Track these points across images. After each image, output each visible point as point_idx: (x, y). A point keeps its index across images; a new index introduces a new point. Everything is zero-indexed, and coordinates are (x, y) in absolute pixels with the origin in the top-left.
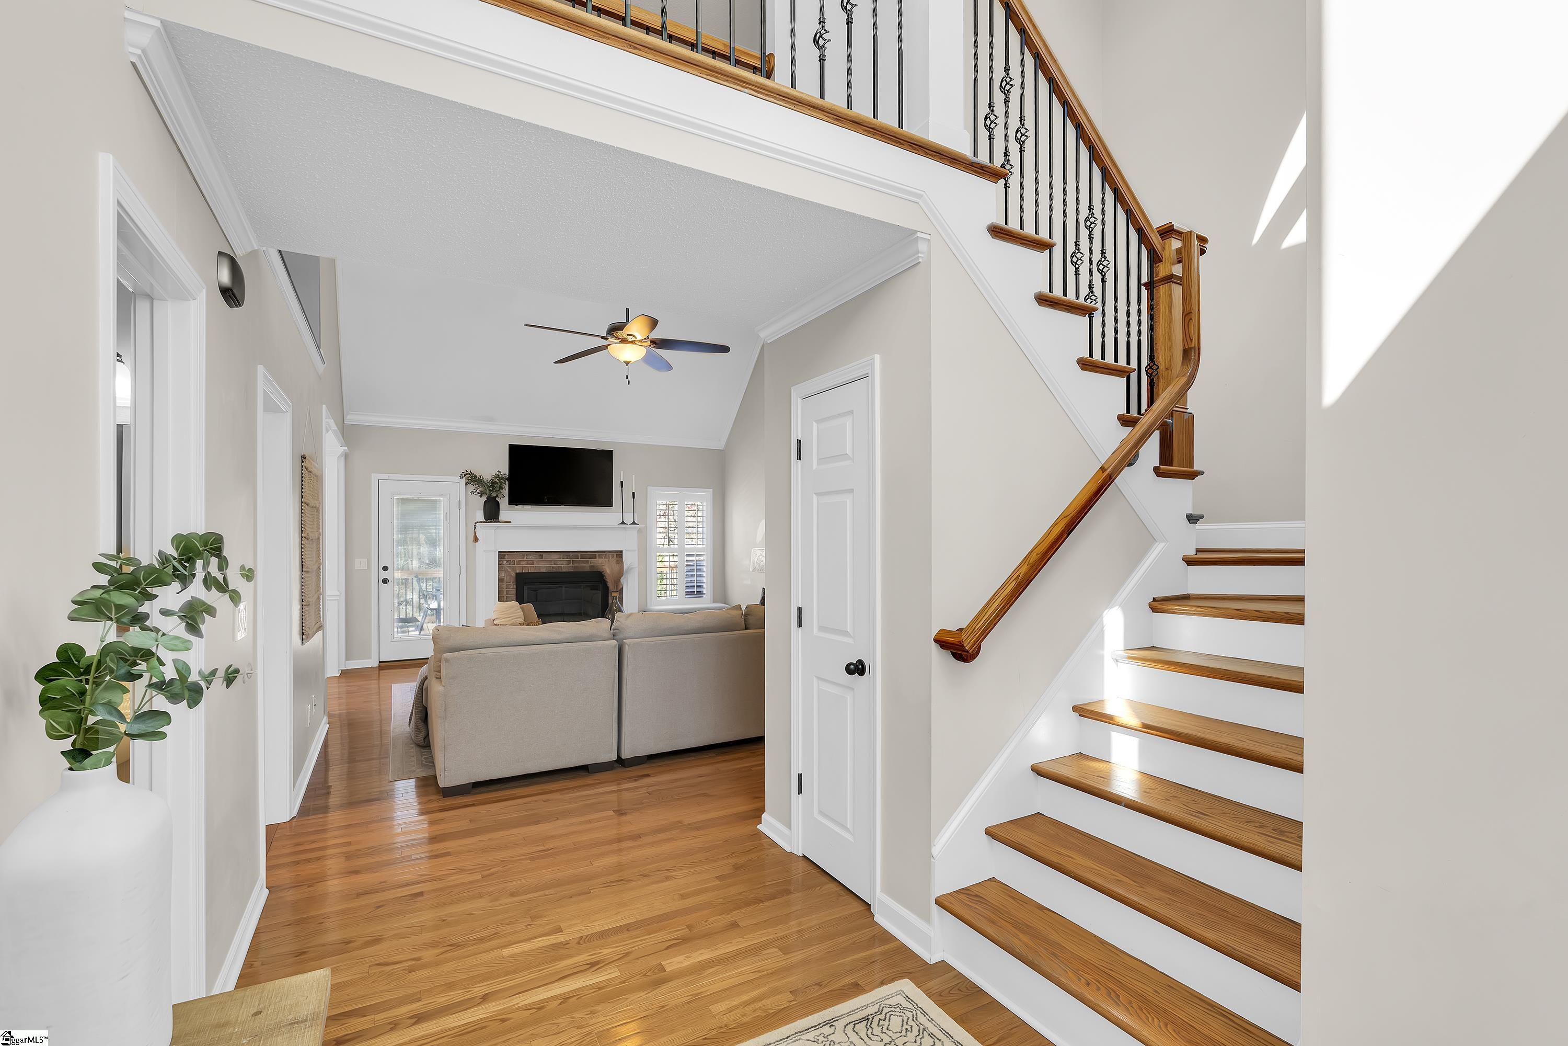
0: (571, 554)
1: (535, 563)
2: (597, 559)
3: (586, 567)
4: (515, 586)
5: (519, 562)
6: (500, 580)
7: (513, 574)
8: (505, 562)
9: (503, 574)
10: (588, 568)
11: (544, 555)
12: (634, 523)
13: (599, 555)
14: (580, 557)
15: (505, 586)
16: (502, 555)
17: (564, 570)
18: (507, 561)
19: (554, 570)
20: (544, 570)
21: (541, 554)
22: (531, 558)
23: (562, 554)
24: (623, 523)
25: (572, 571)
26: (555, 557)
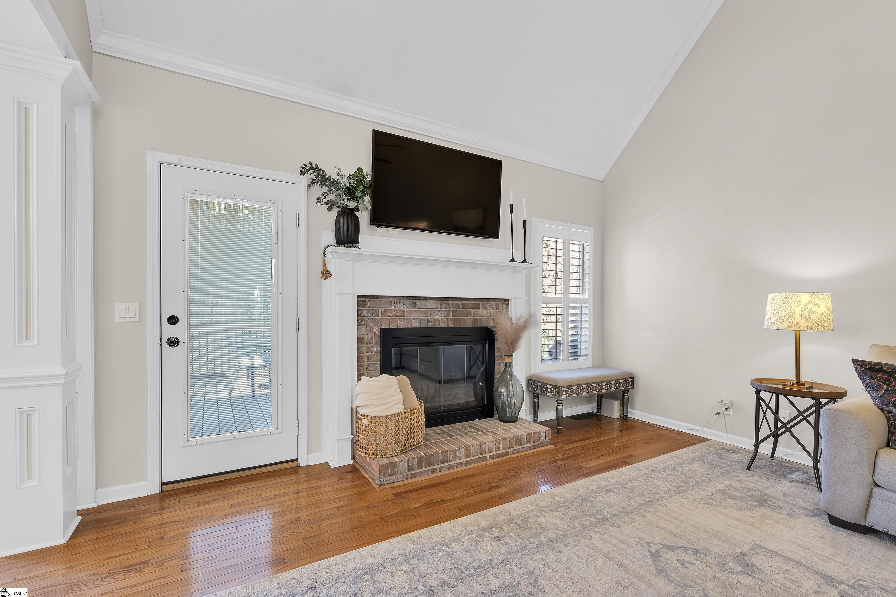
0: (451, 302)
1: (406, 314)
2: (481, 310)
3: (468, 321)
4: (379, 349)
5: (384, 313)
6: (360, 340)
7: (377, 331)
8: (366, 312)
9: (363, 331)
10: (471, 323)
11: (418, 302)
12: (525, 261)
13: (483, 305)
14: (461, 307)
15: (365, 349)
16: (362, 299)
17: (443, 325)
18: (369, 311)
19: (431, 325)
20: (417, 325)
21: (414, 301)
22: (402, 306)
23: (440, 302)
24: (513, 260)
25: (452, 326)
26: (431, 305)
